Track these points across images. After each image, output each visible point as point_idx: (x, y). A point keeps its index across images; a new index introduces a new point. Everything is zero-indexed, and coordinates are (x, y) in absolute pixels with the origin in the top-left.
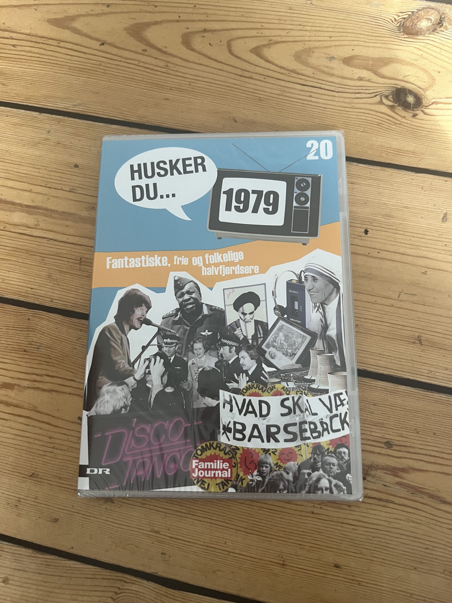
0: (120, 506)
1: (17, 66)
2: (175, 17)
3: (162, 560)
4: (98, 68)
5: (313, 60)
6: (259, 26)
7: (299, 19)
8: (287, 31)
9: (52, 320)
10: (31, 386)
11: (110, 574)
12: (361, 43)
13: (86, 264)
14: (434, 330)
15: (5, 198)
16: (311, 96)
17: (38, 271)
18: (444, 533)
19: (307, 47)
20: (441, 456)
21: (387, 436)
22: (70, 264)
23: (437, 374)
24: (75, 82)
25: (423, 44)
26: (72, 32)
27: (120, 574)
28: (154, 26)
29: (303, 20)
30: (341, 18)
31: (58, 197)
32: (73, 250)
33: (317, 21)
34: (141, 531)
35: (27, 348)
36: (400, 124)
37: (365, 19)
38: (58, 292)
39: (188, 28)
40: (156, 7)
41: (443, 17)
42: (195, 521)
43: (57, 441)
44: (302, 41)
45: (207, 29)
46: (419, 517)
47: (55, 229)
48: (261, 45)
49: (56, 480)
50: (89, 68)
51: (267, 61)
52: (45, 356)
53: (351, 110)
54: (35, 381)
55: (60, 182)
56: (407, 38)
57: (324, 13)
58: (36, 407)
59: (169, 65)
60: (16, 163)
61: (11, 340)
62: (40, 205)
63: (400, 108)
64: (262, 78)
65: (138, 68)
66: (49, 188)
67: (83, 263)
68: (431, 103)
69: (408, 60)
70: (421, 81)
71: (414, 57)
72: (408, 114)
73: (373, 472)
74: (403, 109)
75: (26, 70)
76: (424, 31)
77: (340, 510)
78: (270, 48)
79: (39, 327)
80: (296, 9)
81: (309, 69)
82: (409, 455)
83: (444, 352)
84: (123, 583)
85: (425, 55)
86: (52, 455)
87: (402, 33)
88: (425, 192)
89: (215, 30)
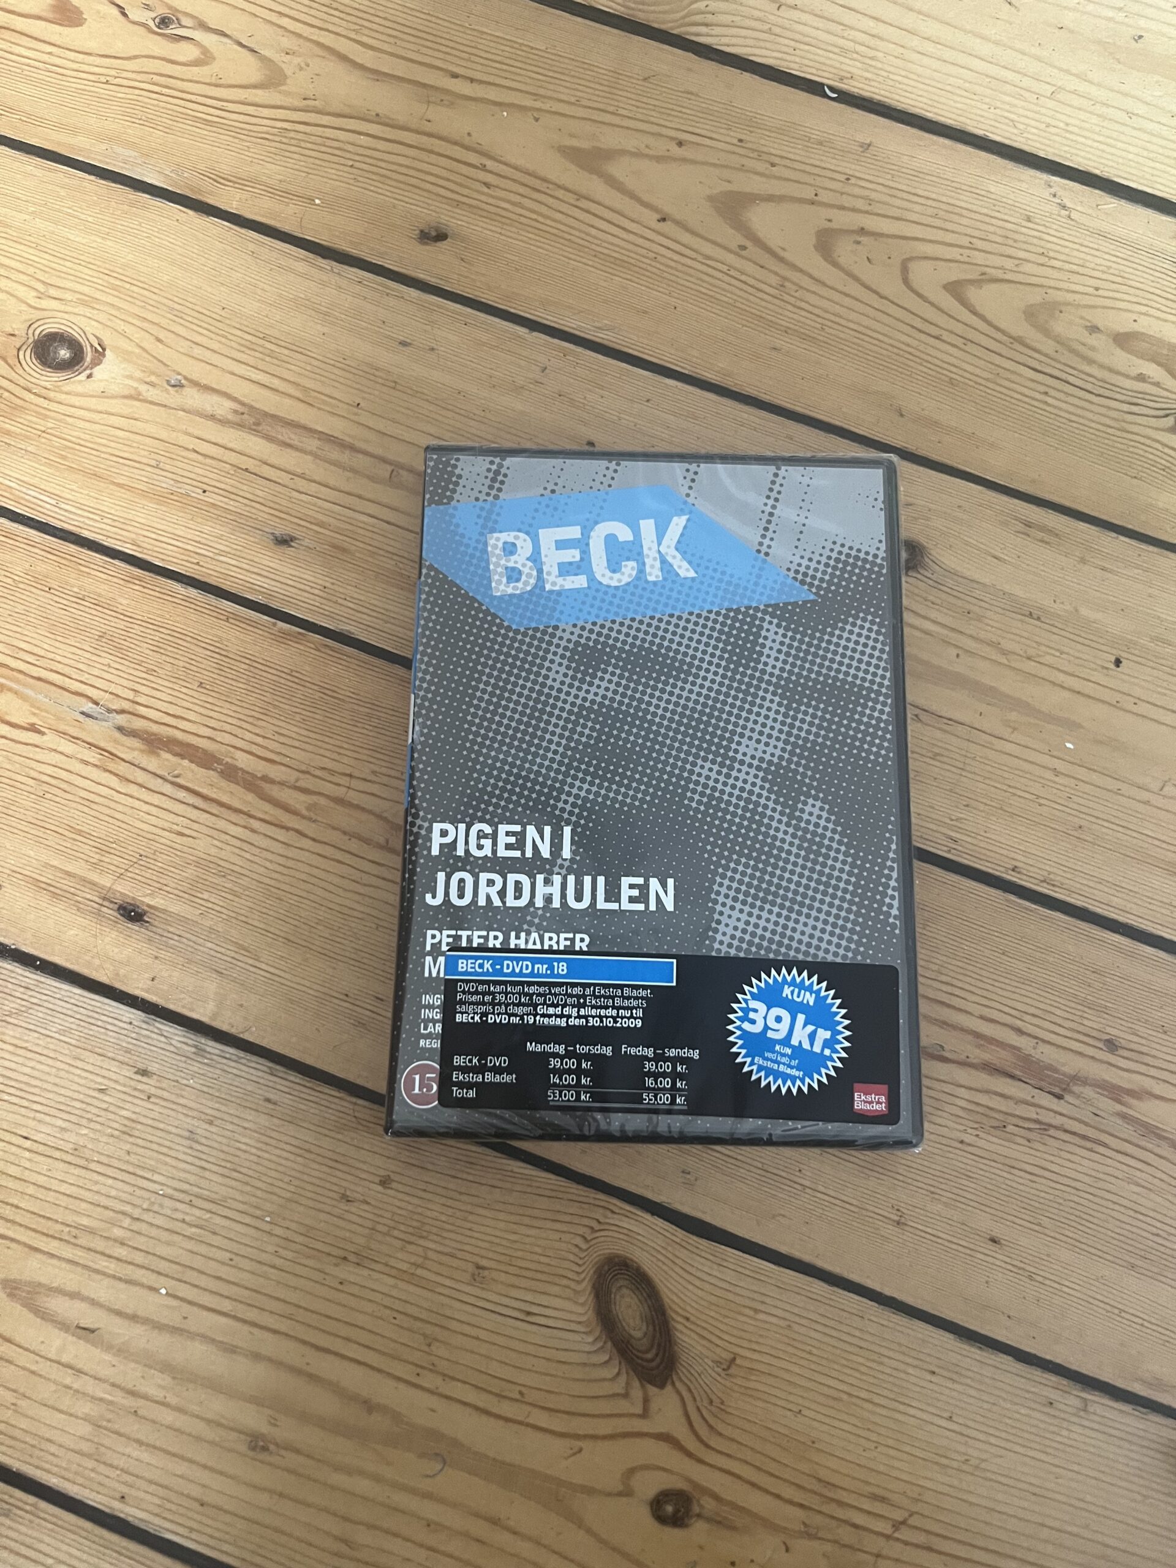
2: (808, 193)
5: (1059, 327)
6: (965, 241)
16: (1046, 393)
29: (1049, 245)
33: (1075, 253)
40: (773, 165)
44: (1042, 286)
51: (975, 313)
53: (1119, 433)
64: (959, 342)
65: (726, 278)
73: (1076, 1089)
81: (1050, 342)
89: (882, 235)
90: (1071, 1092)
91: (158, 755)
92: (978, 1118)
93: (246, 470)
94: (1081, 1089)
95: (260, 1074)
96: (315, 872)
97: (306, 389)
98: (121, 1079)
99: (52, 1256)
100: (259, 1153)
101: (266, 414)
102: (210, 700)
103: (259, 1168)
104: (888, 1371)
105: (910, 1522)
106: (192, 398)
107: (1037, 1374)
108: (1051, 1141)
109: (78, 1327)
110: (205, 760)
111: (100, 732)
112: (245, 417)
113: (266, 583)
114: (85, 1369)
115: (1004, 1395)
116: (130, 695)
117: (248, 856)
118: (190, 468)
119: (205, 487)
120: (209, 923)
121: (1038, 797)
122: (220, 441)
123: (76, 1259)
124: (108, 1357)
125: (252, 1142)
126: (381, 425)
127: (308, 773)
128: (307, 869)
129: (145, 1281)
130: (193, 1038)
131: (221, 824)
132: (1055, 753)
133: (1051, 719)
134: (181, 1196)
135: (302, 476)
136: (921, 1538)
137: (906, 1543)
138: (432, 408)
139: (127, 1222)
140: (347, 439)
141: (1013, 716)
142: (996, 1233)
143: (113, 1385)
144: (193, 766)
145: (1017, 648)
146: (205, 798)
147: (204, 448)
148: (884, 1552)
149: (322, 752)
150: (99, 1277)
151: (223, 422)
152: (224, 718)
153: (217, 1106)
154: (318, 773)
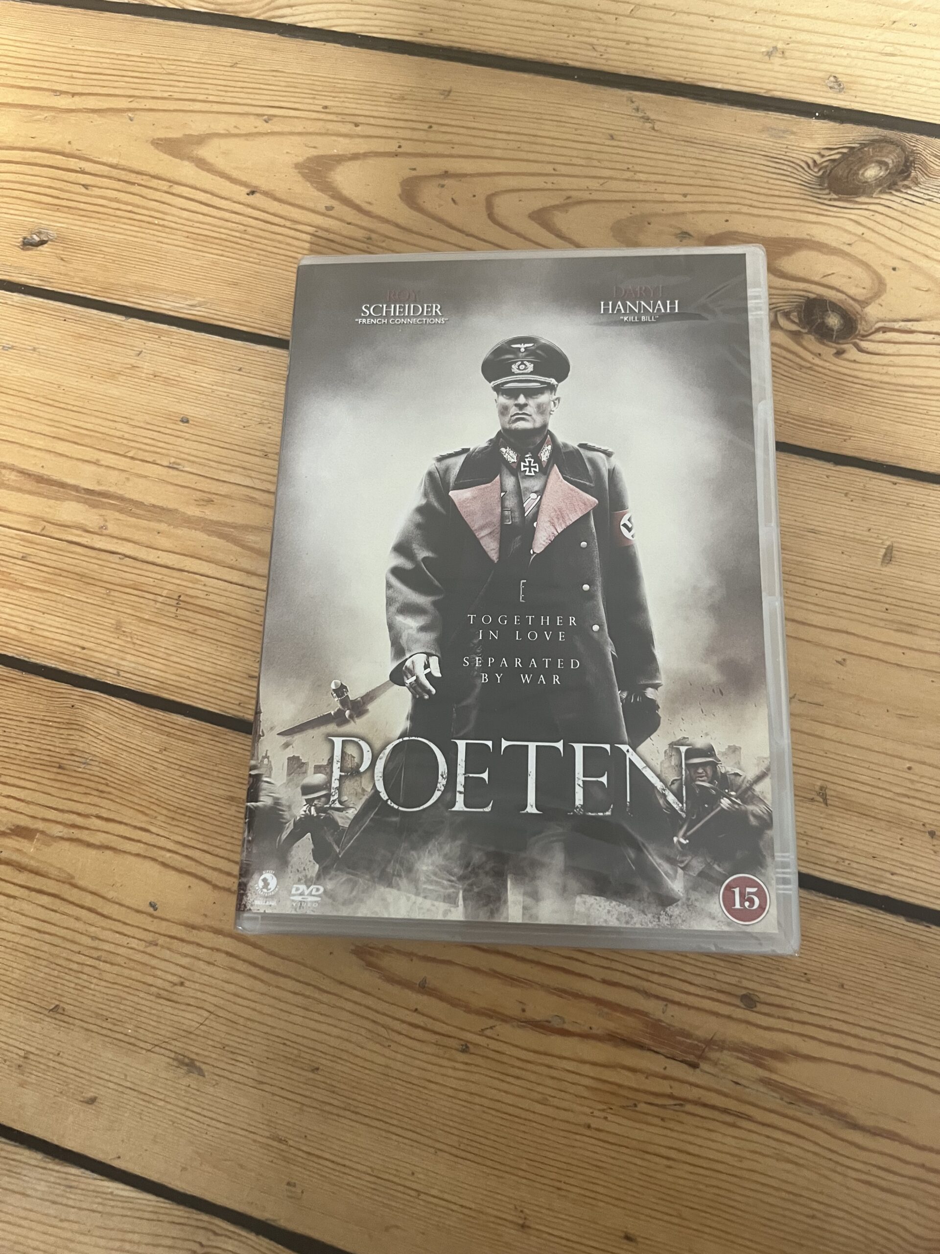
0: (214, 1082)
1: (89, 225)
3: (288, 1197)
4: (241, 238)
7: (627, 159)
8: (601, 181)
9: (116, 710)
10: (66, 836)
11: (186, 1215)
12: (745, 209)
13: (188, 607)
14: (852, 776)
15: (49, 474)
17: (99, 615)
18: (848, 1188)
19: (638, 213)
20: (853, 1032)
21: (745, 983)
22: (158, 605)
23: (855, 865)
24: (196, 262)
25: (867, 212)
26: (197, 166)
27: (205, 1217)
28: (349, 163)
30: (708, 158)
31: (146, 477)
32: (166, 578)
34: (251, 1135)
35: (65, 762)
36: (809, 368)
37: (755, 161)
38: (133, 659)
39: (414, 169)
41: (911, 159)
42: (357, 1125)
43: (106, 946)
45: (451, 171)
46: (801, 1153)
47: (136, 538)
48: (551, 207)
49: (99, 1022)
50: (223, 236)
52: (97, 779)
54: (74, 826)
55: (152, 449)
56: (835, 200)
57: (675, 147)
58: (73, 877)
59: (373, 236)
60: (74, 409)
61: (38, 745)
62: (112, 489)
63: (812, 337)
66: (132, 458)
67: (182, 605)
68: (873, 329)
69: (834, 244)
70: (857, 286)
71: (847, 238)
72: (828, 351)
74: (816, 339)
75: (107, 234)
76: (870, 186)
77: (644, 1127)
78: (567, 211)
79: (91, 723)
80: (623, 138)
82: (786, 1025)
83: (871, 823)
84: (210, 1234)
85: (869, 235)
86: (95, 973)
87: (827, 191)
88: (851, 503)
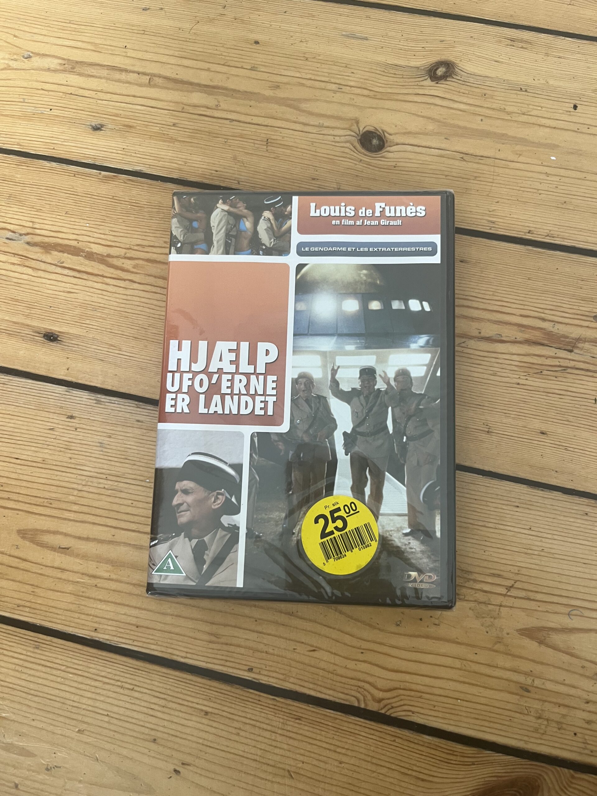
90: (578, 347)
91: (50, 253)
92: (527, 370)
93: (71, 94)
94: (583, 345)
95: (132, 408)
96: (143, 300)
97: (95, 45)
98: (61, 423)
99: (41, 515)
100: (138, 448)
101: (77, 62)
102: (73, 220)
103: (139, 456)
104: (492, 509)
105: (515, 586)
106: (37, 62)
107: (577, 499)
108: (569, 375)
109: (60, 548)
110: (75, 251)
111: (18, 246)
112: (66, 66)
113: (92, 153)
114: (67, 568)
115: (559, 513)
116: (30, 225)
117: (106, 298)
118: (41, 99)
119: (51, 107)
120: (91, 336)
121: (538, 190)
122: (54, 81)
123: (53, 515)
124: (78, 560)
125: (133, 443)
126: (140, 55)
127: (130, 249)
128: (138, 299)
129: (90, 520)
130: (93, 396)
131: (90, 283)
132: (544, 164)
133: (539, 145)
134: (101, 476)
135: (101, 91)
136: (523, 594)
137: (515, 598)
138: (167, 40)
139: (76, 493)
140: (122, 66)
141: (518, 148)
142: (544, 429)
143: (83, 574)
144: (70, 256)
145: (515, 109)
146: (79, 271)
147: (47, 86)
148: (503, 604)
149: (136, 236)
150: (67, 522)
151: (55, 71)
152: (82, 228)
153: (112, 428)
154: (136, 248)
